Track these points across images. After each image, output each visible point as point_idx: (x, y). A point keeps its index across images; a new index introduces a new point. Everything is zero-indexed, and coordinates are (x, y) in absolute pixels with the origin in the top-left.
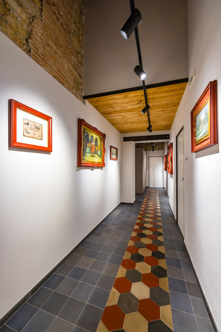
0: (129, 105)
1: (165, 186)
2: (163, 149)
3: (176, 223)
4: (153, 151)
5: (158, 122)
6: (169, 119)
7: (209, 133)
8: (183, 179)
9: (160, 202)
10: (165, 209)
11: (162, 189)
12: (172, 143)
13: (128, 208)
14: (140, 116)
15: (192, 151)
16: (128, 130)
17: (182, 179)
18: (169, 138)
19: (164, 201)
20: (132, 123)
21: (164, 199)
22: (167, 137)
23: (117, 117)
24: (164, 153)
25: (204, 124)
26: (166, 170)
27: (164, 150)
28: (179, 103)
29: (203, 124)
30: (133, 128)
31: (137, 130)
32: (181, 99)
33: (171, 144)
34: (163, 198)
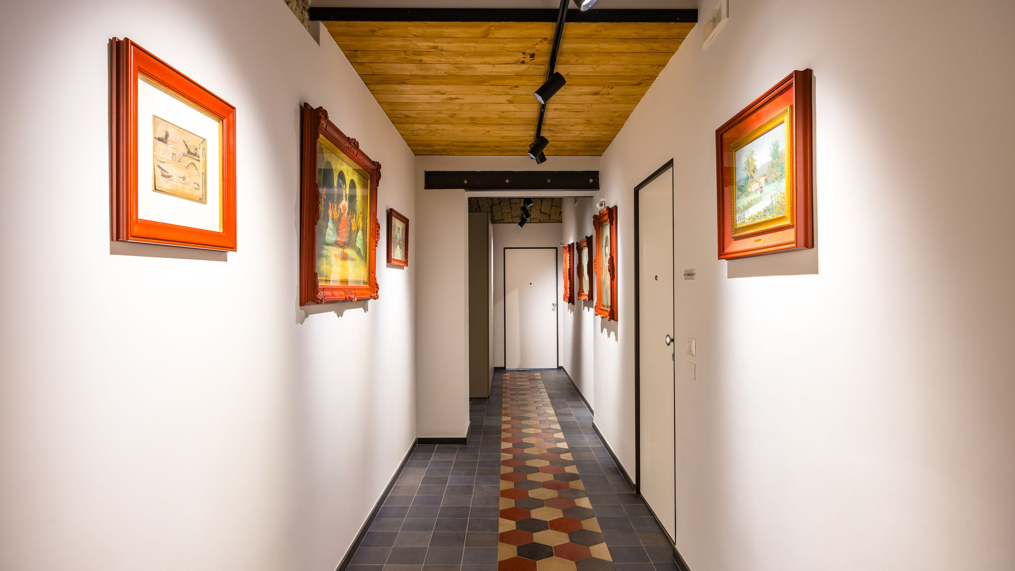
0: (485, 63)
1: (566, 362)
2: (557, 217)
3: (635, 492)
4: (521, 224)
5: (569, 128)
6: (610, 123)
7: (787, 212)
8: (673, 340)
9: (560, 422)
10: (587, 450)
11: (554, 374)
12: (616, 207)
13: (453, 458)
14: (511, 102)
15: (722, 253)
16: (448, 145)
17: (668, 340)
18: (596, 186)
19: (573, 419)
20: (473, 121)
21: (572, 411)
22: (591, 181)
23: (422, 98)
24: (561, 235)
25: (766, 181)
26: (571, 300)
27: (561, 222)
28: (653, 78)
29: (763, 180)
30: (469, 139)
31: (486, 147)
32: (662, 65)
33: (612, 213)
34: (566, 406)
